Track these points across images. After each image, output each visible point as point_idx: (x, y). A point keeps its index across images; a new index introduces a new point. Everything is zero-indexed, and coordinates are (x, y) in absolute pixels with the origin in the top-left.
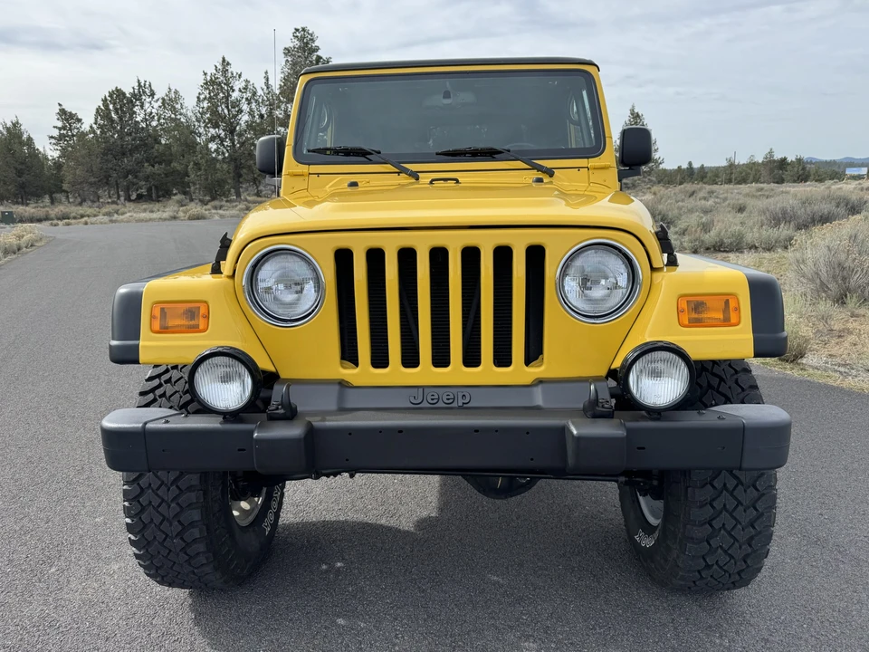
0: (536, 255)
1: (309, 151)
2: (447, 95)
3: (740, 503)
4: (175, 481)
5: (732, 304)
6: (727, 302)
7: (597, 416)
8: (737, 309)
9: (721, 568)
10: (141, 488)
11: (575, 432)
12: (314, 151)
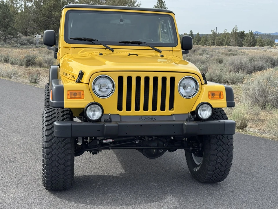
0: (173, 79)
1: (70, 39)
2: (121, 21)
3: (224, 149)
4: (63, 147)
5: (221, 94)
6: (220, 93)
7: (190, 121)
8: (223, 95)
9: (218, 174)
10: (52, 149)
11: (186, 124)
12: (72, 39)
